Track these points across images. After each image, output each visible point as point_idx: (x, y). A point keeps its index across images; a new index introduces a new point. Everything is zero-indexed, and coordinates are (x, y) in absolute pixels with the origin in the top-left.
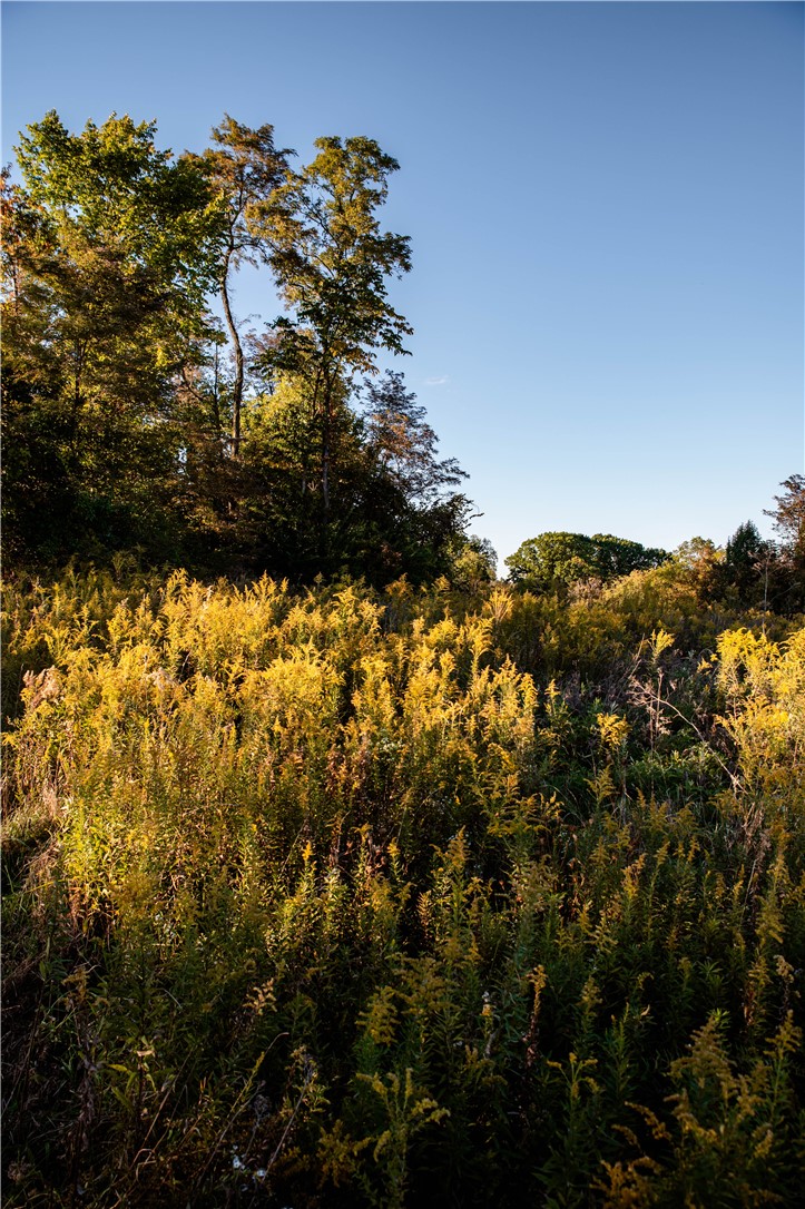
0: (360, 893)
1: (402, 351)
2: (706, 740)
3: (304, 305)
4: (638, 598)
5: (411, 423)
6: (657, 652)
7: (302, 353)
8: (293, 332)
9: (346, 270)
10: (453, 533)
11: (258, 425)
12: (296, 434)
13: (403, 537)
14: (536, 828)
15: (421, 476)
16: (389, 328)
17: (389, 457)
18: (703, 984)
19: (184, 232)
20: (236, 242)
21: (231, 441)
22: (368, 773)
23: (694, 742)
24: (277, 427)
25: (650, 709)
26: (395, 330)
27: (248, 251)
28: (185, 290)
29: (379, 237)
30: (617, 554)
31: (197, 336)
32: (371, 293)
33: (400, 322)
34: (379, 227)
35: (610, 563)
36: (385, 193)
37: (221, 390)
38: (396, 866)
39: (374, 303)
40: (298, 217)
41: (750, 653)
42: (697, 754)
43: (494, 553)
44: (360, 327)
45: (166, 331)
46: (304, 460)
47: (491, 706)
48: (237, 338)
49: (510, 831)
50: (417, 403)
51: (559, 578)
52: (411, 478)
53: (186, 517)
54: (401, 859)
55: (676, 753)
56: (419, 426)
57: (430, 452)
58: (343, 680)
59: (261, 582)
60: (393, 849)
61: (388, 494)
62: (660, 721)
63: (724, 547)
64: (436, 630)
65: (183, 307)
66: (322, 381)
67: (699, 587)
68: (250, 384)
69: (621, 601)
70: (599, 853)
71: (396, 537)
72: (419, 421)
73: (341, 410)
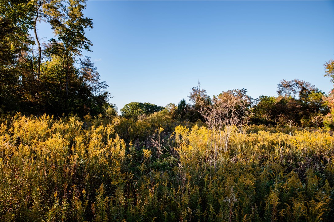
0: (74, 205)
1: (90, 50)
2: (172, 155)
3: (60, 35)
4: (155, 119)
5: (92, 71)
6: (160, 132)
7: (59, 49)
8: (56, 43)
9: (73, 26)
10: (105, 102)
11: (46, 70)
12: (58, 73)
13: (90, 103)
14: (125, 181)
15: (95, 86)
16: (86, 44)
17: (86, 80)
18: (170, 218)
19: (20, 9)
20: (39, 15)
21: (37, 74)
22: (77, 170)
23: (170, 156)
24: (52, 71)
25: (158, 147)
26: (88, 45)
27: (43, 18)
28: (21, 27)
29: (84, 18)
30: (150, 108)
31: (25, 42)
32: (80, 33)
33: (89, 42)
34: (84, 15)
35: (149, 110)
36: (86, 6)
37: (34, 59)
38: (85, 196)
39: (81, 36)
40: (59, 10)
41: (182, 131)
42: (170, 159)
43: (117, 108)
44: (77, 43)
45: (15, 39)
46: (60, 81)
47: (113, 149)
48: (39, 44)
49: (117, 183)
50: (94, 65)
51: (135, 114)
52: (93, 87)
53: (21, 97)
54: (87, 194)
55: (165, 159)
56: (95, 72)
57: (98, 79)
58: (69, 144)
59: (44, 116)
60: (84, 191)
61: (86, 91)
62: (160, 150)
63: (178, 105)
64: (98, 128)
65: (20, 32)
66: (66, 58)
67: (172, 116)
68: (43, 58)
69: (151, 120)
70: (143, 186)
71: (88, 103)
72: (95, 71)
73: (72, 67)
